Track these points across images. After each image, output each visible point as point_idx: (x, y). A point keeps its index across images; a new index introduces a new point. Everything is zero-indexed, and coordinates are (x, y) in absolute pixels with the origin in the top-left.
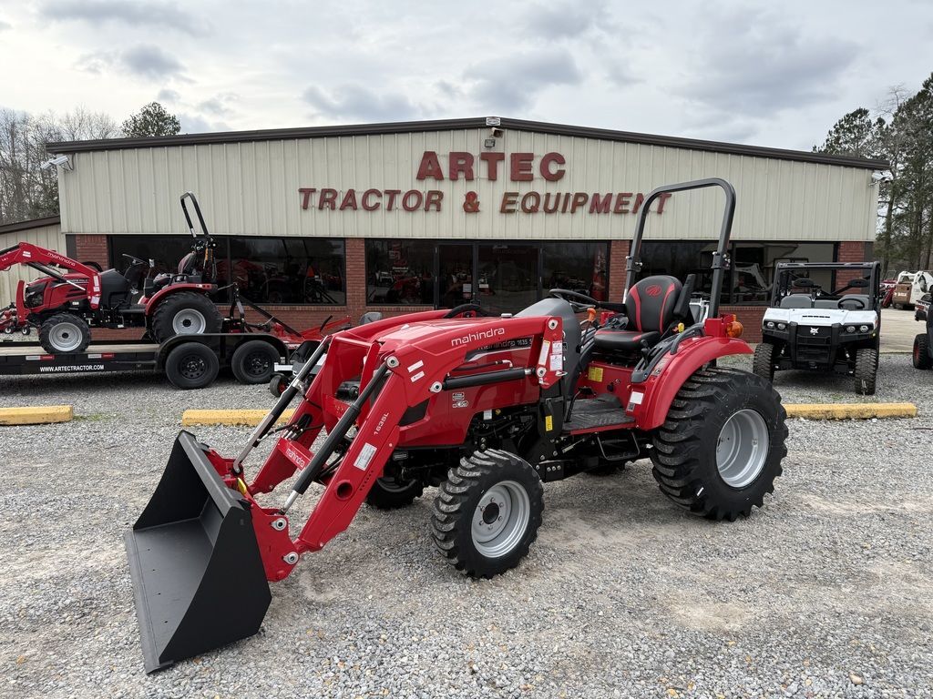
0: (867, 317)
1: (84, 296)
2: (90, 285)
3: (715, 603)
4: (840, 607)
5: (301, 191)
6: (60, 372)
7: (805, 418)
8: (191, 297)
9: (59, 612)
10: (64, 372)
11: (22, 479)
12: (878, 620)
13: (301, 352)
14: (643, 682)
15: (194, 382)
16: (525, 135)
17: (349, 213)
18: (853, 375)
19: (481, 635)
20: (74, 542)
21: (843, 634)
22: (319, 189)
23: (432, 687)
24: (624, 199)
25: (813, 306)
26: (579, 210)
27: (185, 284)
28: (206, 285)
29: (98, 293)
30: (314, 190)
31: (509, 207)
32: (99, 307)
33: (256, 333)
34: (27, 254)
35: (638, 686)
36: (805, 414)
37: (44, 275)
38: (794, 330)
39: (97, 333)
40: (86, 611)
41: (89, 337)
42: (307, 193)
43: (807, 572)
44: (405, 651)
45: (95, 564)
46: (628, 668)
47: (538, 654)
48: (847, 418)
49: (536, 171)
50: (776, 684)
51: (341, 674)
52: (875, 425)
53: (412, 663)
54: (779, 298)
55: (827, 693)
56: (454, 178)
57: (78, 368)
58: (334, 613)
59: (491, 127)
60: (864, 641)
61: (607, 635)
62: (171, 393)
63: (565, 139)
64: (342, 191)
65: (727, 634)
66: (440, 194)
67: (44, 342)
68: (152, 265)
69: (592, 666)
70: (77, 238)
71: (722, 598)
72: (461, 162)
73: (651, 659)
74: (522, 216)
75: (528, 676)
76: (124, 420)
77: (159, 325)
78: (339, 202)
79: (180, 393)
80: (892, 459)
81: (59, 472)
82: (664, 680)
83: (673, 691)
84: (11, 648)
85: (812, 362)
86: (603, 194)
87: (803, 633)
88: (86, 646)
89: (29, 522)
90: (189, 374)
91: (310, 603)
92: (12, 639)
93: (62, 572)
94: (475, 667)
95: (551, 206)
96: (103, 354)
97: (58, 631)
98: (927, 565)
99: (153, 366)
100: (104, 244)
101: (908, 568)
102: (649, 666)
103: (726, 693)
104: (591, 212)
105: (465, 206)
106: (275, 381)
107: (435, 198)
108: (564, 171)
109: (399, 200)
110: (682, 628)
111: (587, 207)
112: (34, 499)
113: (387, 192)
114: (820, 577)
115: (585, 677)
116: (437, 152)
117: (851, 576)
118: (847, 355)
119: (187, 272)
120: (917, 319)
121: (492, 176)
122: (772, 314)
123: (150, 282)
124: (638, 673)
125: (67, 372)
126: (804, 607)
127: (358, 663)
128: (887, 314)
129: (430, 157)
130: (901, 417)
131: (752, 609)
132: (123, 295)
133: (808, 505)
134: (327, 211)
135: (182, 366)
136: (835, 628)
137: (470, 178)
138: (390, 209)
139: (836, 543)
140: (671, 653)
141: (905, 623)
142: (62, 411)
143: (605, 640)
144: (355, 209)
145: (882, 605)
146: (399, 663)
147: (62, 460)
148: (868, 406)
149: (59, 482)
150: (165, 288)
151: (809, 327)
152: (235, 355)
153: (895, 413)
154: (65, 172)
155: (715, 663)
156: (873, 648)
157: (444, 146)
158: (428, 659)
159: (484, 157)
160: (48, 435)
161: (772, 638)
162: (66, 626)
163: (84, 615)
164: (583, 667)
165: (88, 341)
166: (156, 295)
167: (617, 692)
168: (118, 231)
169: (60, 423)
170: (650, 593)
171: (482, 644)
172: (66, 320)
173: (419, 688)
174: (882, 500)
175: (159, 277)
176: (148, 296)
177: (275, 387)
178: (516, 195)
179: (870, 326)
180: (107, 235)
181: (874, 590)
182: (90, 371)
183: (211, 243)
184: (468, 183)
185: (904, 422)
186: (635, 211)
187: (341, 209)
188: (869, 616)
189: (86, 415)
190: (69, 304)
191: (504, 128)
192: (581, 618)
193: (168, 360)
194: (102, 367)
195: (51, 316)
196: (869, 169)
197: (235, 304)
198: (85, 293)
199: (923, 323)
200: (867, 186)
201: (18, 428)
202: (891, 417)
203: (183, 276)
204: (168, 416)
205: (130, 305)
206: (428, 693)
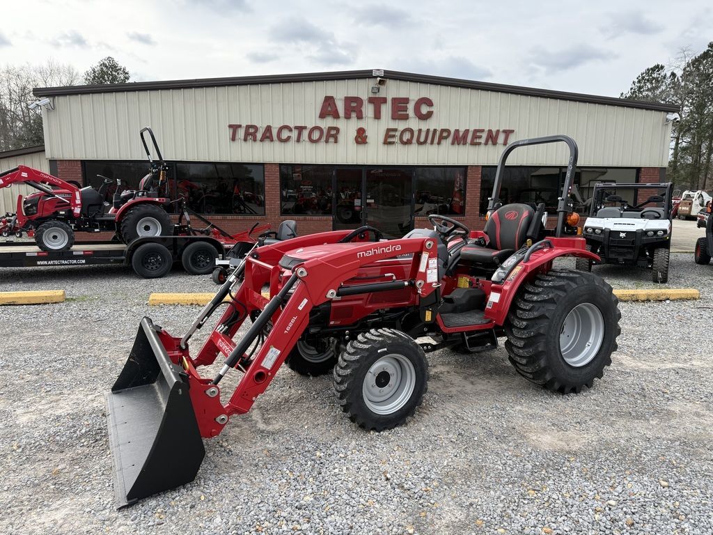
0: (662, 224)
1: (68, 207)
2: (73, 199)
3: (558, 431)
4: (649, 434)
5: (230, 126)
6: (52, 265)
8: (150, 208)
9: (79, 438)
10: (55, 265)
11: (34, 344)
12: (678, 443)
13: (235, 250)
14: (510, 486)
15: (154, 273)
16: (403, 84)
17: (267, 143)
18: (651, 268)
19: (390, 454)
20: (81, 389)
21: (653, 452)
22: (244, 125)
23: (359, 490)
24: (478, 134)
25: (621, 216)
26: (443, 142)
27: (145, 198)
28: (161, 199)
29: (78, 205)
30: (240, 126)
31: (390, 140)
32: (80, 216)
33: (199, 236)
34: (24, 175)
35: (507, 489)
37: (37, 191)
38: (607, 235)
39: (79, 236)
40: (98, 438)
41: (73, 238)
42: (234, 128)
43: (624, 410)
44: (336, 465)
45: (100, 405)
46: (499, 476)
47: (433, 466)
48: (647, 300)
49: (411, 111)
50: (606, 487)
51: (292, 481)
52: (668, 305)
53: (342, 473)
54: (596, 210)
55: (644, 493)
56: (348, 117)
57: (66, 262)
58: (281, 438)
59: (376, 77)
60: (668, 457)
61: (481, 453)
62: (137, 281)
63: (433, 87)
64: (262, 126)
65: (569, 453)
66: (337, 130)
67: (39, 242)
68: (119, 184)
69: (473, 475)
70: (58, 163)
71: (563, 428)
72: (354, 105)
73: (515, 470)
74: (399, 147)
75: (427, 481)
76: (104, 301)
77: (126, 229)
78: (259, 136)
79: (144, 281)
80: (682, 330)
81: (61, 339)
82: (525, 484)
83: (533, 492)
84: (46, 463)
85: (621, 259)
86: (462, 130)
87: (623, 452)
88: (102, 462)
89: (45, 375)
90: (150, 267)
91: (263, 432)
92: (46, 457)
93: (75, 411)
94: (389, 476)
95: (422, 139)
96: (84, 251)
97: (80, 452)
98: (711, 405)
99: (122, 261)
100: (79, 167)
101: (698, 407)
102: (514, 475)
103: (571, 493)
104: (453, 143)
105: (356, 139)
106: (216, 272)
107: (333, 132)
108: (432, 112)
109: (305, 134)
110: (535, 449)
111: (450, 140)
112: (45, 358)
113: (296, 128)
114: (634, 414)
115: (468, 483)
116: (335, 97)
117: (656, 412)
118: (647, 253)
119: (146, 189)
120: (699, 226)
121: (377, 116)
122: (591, 222)
123: (118, 197)
124: (507, 480)
125: (58, 265)
126: (623, 434)
127: (303, 473)
128: (676, 223)
129: (329, 101)
130: (688, 299)
131: (585, 436)
132: (98, 207)
134: (250, 142)
135: (144, 260)
136: (647, 448)
137: (360, 117)
138: (298, 140)
139: (645, 390)
140: (529, 466)
141: (697, 445)
142: (57, 294)
143: (481, 457)
144: (272, 140)
145: (678, 433)
146: (332, 473)
147: (62, 330)
148: (663, 291)
149: (63, 346)
150: (130, 201)
151: (619, 232)
152: (184, 253)
153: (683, 297)
154: (48, 111)
155: (561, 473)
156: (674, 462)
157: (340, 91)
158: (353, 470)
159: (371, 100)
160: (48, 312)
161: (601, 456)
162: (85, 448)
163: (97, 441)
164: (466, 475)
165: (72, 242)
166: (123, 207)
167: (492, 492)
168: (90, 158)
169: (56, 303)
170: (511, 425)
171: (391, 460)
172: (55, 225)
173: (349, 490)
174: (675, 359)
175: (124, 194)
176: (117, 207)
177: (216, 277)
178: (395, 130)
179: (665, 231)
180: (81, 161)
181: (673, 422)
182: (75, 264)
183: (165, 167)
184: (359, 121)
185: (689, 303)
186: (486, 144)
187: (261, 141)
188: (670, 440)
189: (74, 298)
190: (57, 213)
191: (387, 78)
192: (462, 442)
193: (134, 256)
194: (84, 261)
195: (44, 222)
196: (664, 111)
197: (183, 214)
198: (69, 205)
199: (704, 229)
200: (663, 125)
201: (25, 306)
202: (680, 299)
203: (144, 192)
204: (137, 298)
205: (103, 214)
206: (357, 493)
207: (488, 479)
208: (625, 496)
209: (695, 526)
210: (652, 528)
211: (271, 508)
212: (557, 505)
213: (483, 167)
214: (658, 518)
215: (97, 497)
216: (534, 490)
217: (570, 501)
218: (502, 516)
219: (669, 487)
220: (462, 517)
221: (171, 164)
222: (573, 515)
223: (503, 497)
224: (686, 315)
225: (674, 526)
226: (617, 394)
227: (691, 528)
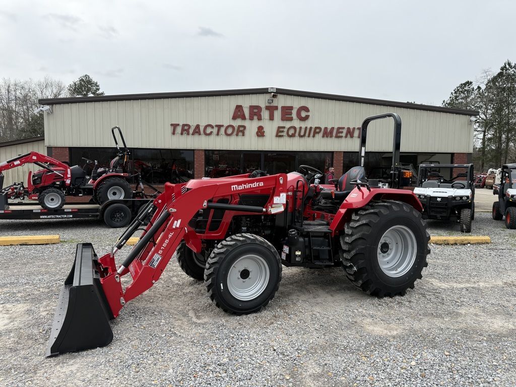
0: (467, 192)
2: (66, 174)
3: (384, 324)
4: (443, 326)
5: (172, 125)
6: (50, 218)
7: (434, 244)
8: (117, 180)
10: (52, 218)
11: (43, 270)
12: (460, 332)
14: (351, 354)
15: (118, 224)
16: (289, 97)
17: (196, 136)
18: (459, 222)
21: (443, 337)
22: (181, 124)
24: (340, 130)
25: (439, 187)
26: (317, 135)
27: (114, 173)
28: (125, 174)
29: (69, 178)
30: (178, 125)
31: (280, 134)
32: (70, 185)
34: (34, 158)
35: (349, 356)
36: (434, 242)
37: (41, 168)
38: (429, 199)
39: (69, 199)
41: (65, 200)
42: (175, 126)
43: (429, 312)
47: (303, 343)
48: (455, 244)
49: (294, 115)
50: (411, 355)
52: (469, 247)
53: (246, 346)
54: (422, 182)
55: (433, 359)
56: (251, 119)
57: (59, 216)
59: (271, 93)
60: (452, 339)
61: (334, 336)
62: (107, 229)
63: (309, 99)
64: (193, 125)
65: (390, 336)
66: (244, 127)
67: (41, 203)
68: (96, 163)
69: (328, 348)
70: (53, 149)
71: (388, 322)
72: (255, 111)
73: (355, 346)
74: (287, 139)
75: (299, 351)
77: (100, 194)
78: (191, 131)
79: (111, 230)
80: (476, 263)
81: (61, 267)
82: (360, 354)
83: (364, 358)
85: (438, 216)
86: (329, 127)
87: (424, 337)
89: (53, 289)
90: (116, 220)
91: (196, 323)
94: (275, 348)
95: (302, 134)
96: (72, 209)
98: (486, 309)
99: (97, 216)
100: (67, 152)
101: (476, 310)
102: (353, 348)
103: (388, 359)
104: (323, 137)
105: (257, 133)
107: (241, 129)
108: (309, 116)
109: (223, 130)
110: (368, 334)
111: (321, 134)
112: (52, 278)
113: (216, 126)
114: (435, 314)
115: (325, 352)
116: (243, 106)
117: (449, 313)
118: (456, 212)
119: (115, 167)
120: (494, 194)
121: (272, 118)
122: (418, 191)
123: (95, 172)
125: (54, 218)
127: (222, 346)
128: (477, 191)
129: (239, 108)
130: (483, 243)
131: (401, 327)
132: (81, 179)
133: (432, 284)
134: (185, 135)
135: (112, 216)
136: (440, 334)
137: (260, 119)
138: (218, 134)
140: (364, 343)
141: (472, 333)
142: (55, 238)
144: (200, 134)
145: (461, 326)
146: (241, 346)
147: (60, 261)
148: (466, 238)
149: (62, 271)
150: (104, 175)
151: (436, 198)
152: (139, 210)
153: (480, 241)
154: (48, 114)
155: (384, 347)
156: (456, 342)
157: (246, 102)
158: (253, 345)
159: (267, 108)
160: (50, 249)
161: (410, 338)
164: (324, 349)
165: (64, 203)
166: (99, 179)
167: (339, 358)
168: (75, 145)
169: (54, 244)
171: (277, 339)
172: (53, 192)
173: (250, 355)
174: (468, 281)
175: (100, 170)
176: (94, 179)
178: (284, 127)
179: (468, 197)
180: (69, 147)
181: (459, 319)
182: (65, 218)
183: (128, 152)
184: (259, 121)
185: (484, 246)
186: (346, 137)
187: (192, 134)
188: (456, 330)
189: (66, 240)
190: (54, 183)
191: (278, 93)
192: (322, 330)
193: (105, 213)
194: (71, 216)
195: (45, 190)
196: (468, 115)
197: (139, 184)
198: (63, 178)
199: (497, 196)
200: (468, 124)
201: (34, 246)
202: (478, 243)
203: (113, 169)
204: (108, 241)
205: (85, 184)
206: (256, 357)
207: (337, 350)
208: (422, 360)
209: (462, 376)
210: (436, 377)
211: (202, 365)
212: (378, 365)
213: (344, 152)
214: (440, 372)
215: (96, 358)
216: (366, 357)
217: (387, 363)
218: (344, 371)
219: (450, 355)
220: (320, 371)
221: (132, 149)
222: (388, 370)
223: (345, 360)
224: (480, 254)
225: (449, 376)
226: (426, 303)
227: (459, 378)
